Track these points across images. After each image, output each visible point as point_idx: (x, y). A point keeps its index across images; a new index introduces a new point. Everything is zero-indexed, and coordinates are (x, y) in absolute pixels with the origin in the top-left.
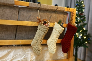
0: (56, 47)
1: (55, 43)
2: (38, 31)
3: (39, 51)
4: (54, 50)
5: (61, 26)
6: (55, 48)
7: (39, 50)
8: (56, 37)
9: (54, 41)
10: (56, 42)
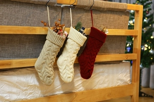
0: (73, 70)
1: (71, 63)
2: (47, 43)
3: (48, 78)
4: (70, 76)
5: (82, 32)
6: (72, 72)
7: (49, 75)
8: (73, 52)
9: (69, 60)
10: (73, 62)
